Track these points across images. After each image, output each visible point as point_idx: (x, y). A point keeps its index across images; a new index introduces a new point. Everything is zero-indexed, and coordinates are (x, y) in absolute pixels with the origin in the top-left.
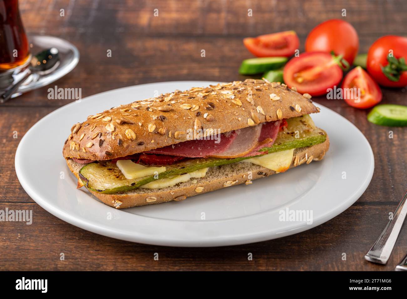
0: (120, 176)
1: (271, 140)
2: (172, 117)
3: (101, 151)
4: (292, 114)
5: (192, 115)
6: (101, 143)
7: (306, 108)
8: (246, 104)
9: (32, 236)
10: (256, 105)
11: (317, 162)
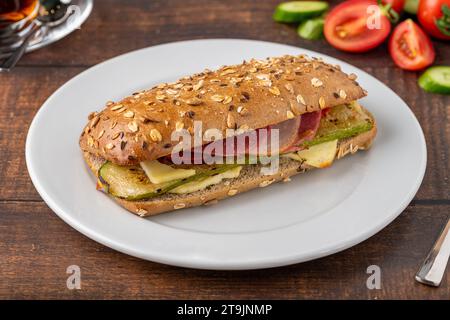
0: (144, 179)
1: (312, 132)
2: (201, 112)
3: (124, 155)
4: (336, 102)
5: (224, 109)
6: (123, 145)
7: (352, 93)
8: (284, 93)
9: (48, 247)
10: (296, 94)
11: (364, 151)
